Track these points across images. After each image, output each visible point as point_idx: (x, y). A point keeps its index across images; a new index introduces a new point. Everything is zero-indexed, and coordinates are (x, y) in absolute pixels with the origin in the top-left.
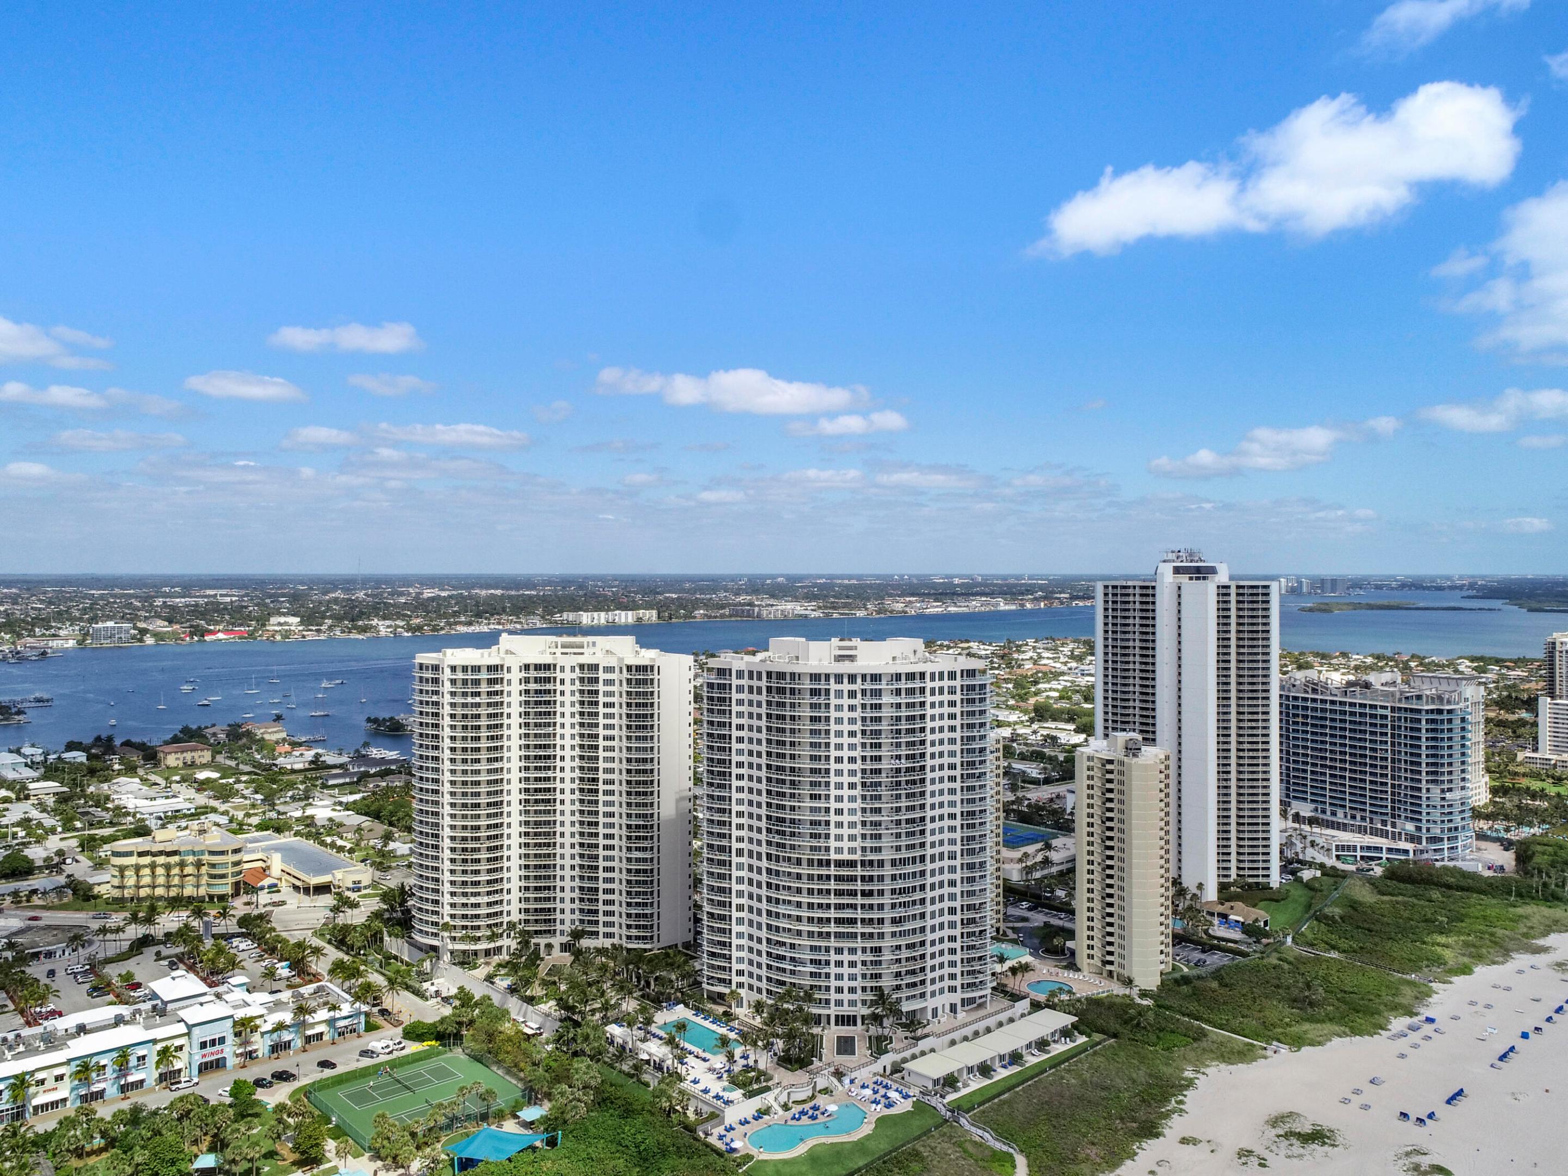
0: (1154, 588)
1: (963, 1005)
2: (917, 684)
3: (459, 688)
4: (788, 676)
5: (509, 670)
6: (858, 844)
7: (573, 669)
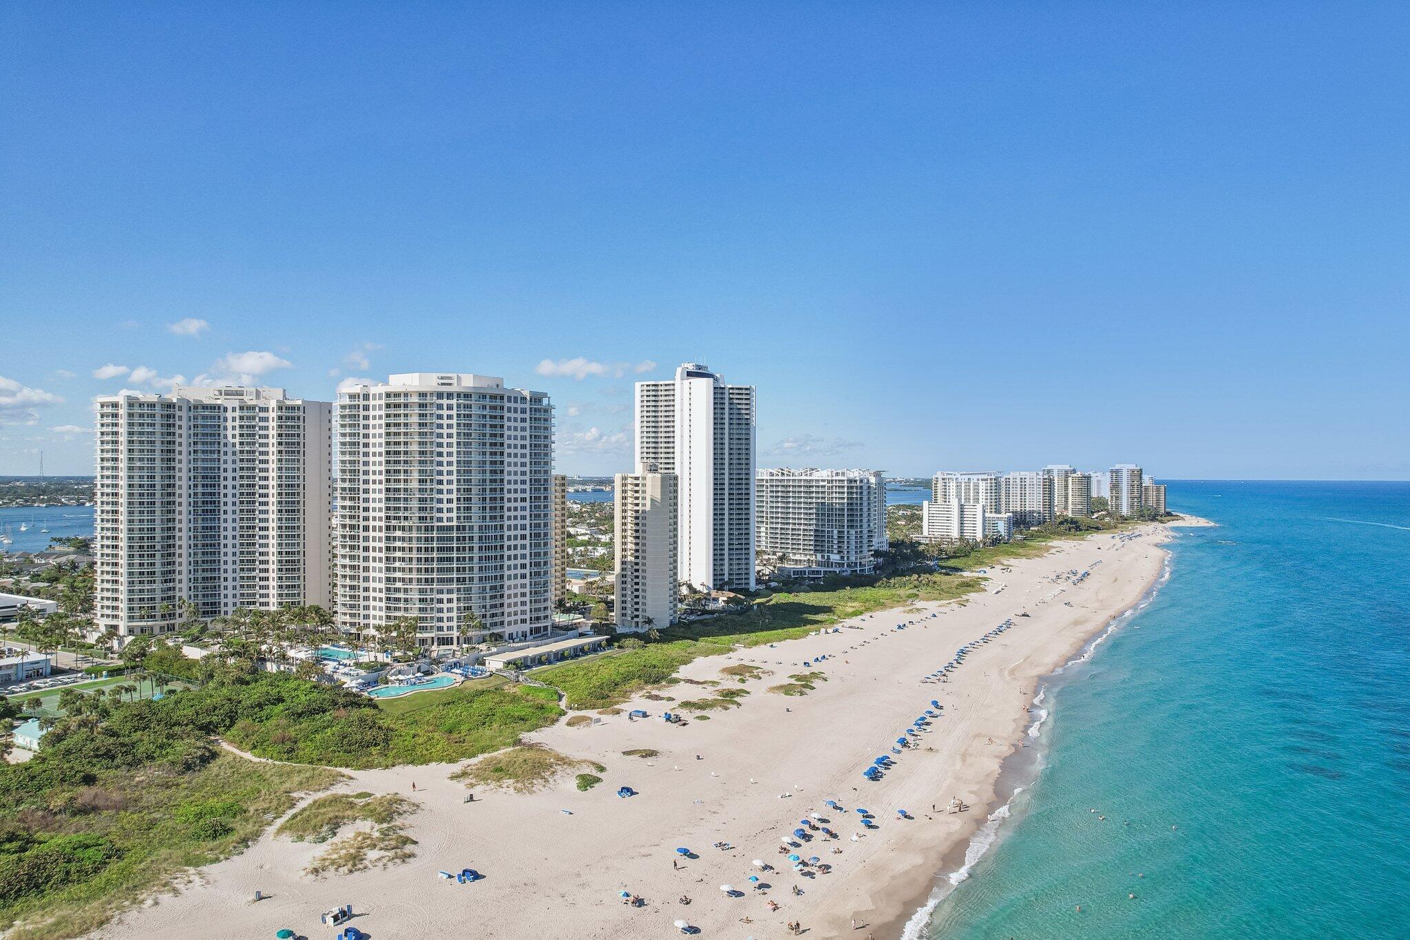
0: (674, 385)
1: (531, 634)
2: (498, 403)
3: (136, 420)
4: (402, 395)
5: (180, 408)
6: (454, 515)
7: (234, 409)
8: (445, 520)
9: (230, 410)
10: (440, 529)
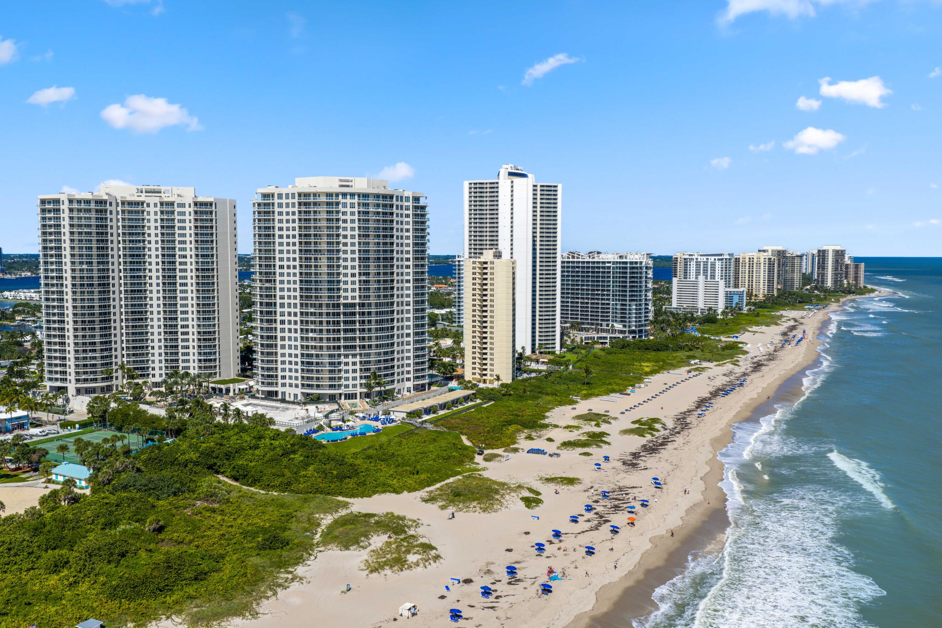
0: (497, 183)
1: (414, 389)
2: (388, 202)
3: (75, 214)
4: (312, 195)
5: (111, 204)
6: (357, 294)
7: (155, 205)
8: (350, 298)
9: (152, 205)
10: (346, 305)
